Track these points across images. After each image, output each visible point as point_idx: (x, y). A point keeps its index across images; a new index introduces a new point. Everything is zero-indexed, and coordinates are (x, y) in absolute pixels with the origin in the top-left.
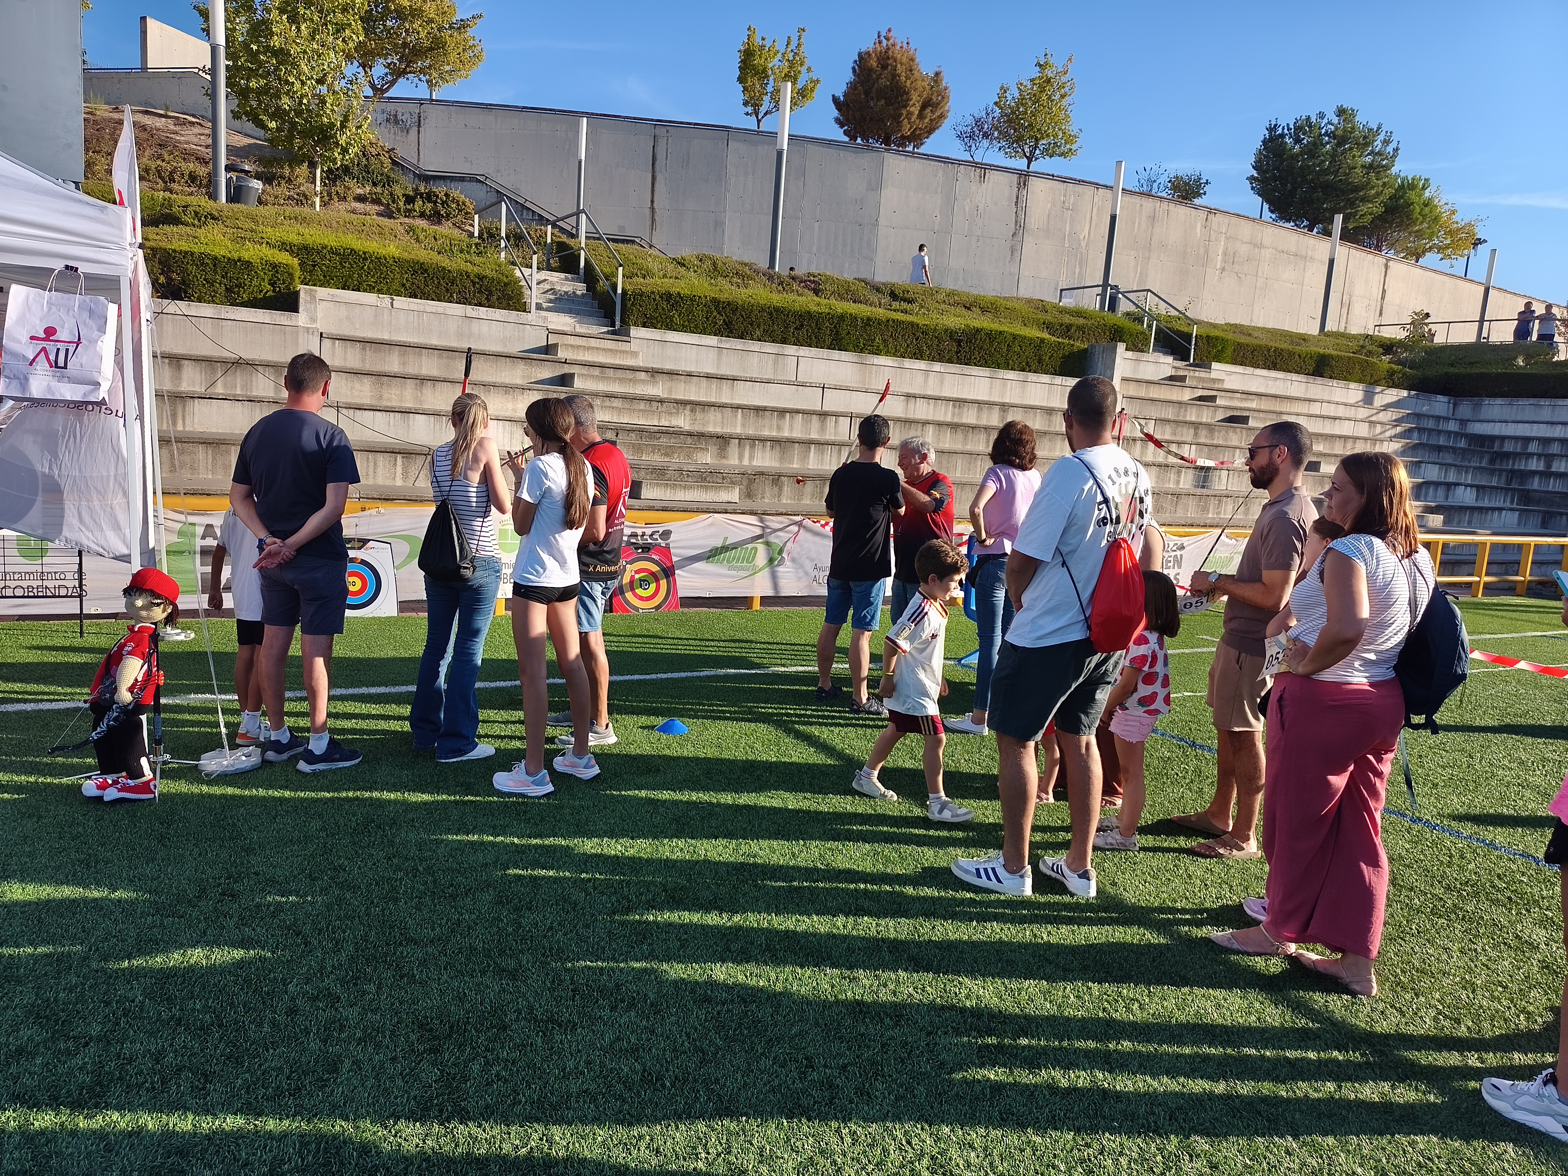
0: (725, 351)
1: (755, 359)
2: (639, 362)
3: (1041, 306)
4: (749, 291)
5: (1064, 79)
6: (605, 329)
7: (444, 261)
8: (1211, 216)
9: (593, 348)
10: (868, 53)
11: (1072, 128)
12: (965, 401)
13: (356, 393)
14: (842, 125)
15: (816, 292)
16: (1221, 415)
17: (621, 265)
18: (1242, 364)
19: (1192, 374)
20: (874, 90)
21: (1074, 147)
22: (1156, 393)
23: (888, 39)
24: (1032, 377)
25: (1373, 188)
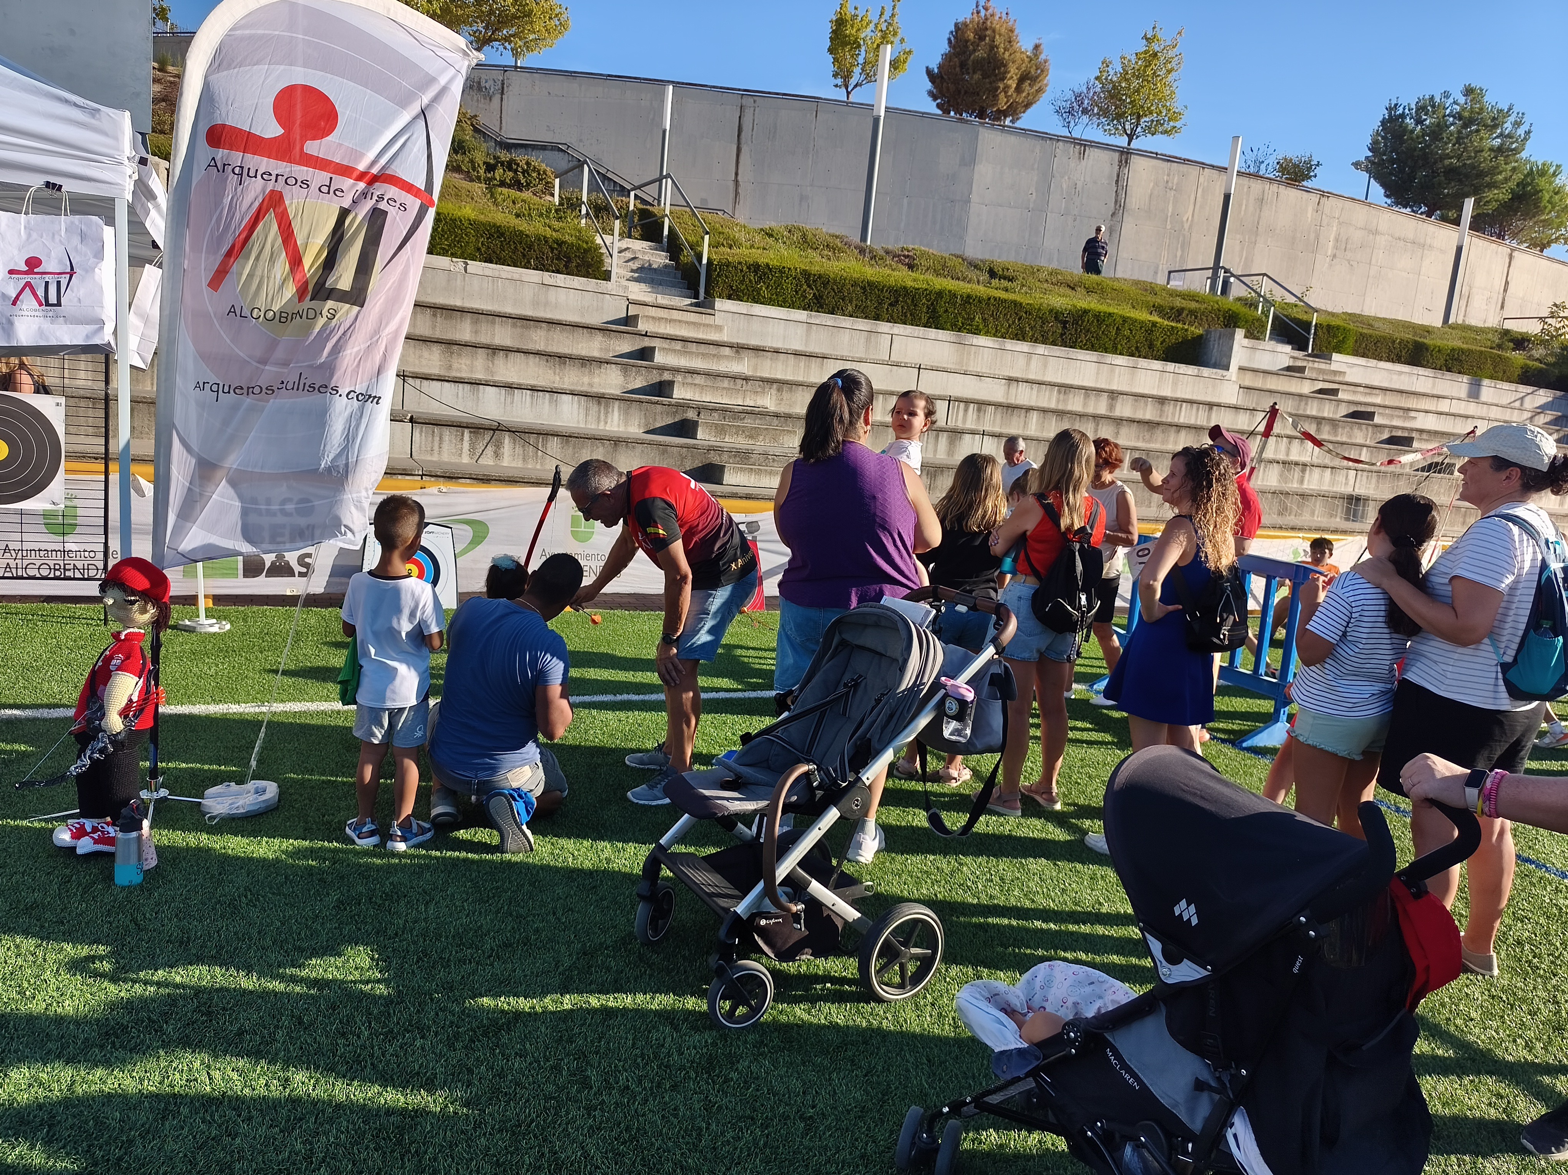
0: (814, 327)
1: (846, 336)
2: (724, 337)
3: (1151, 289)
4: (842, 264)
5: (1171, 54)
6: (688, 301)
7: (523, 225)
8: (1323, 200)
9: (675, 321)
10: (965, 24)
11: (1176, 105)
12: (1071, 387)
13: (424, 362)
14: (935, 98)
15: (911, 267)
16: (1344, 410)
17: (707, 233)
18: (1363, 356)
19: (1310, 365)
20: (970, 63)
21: (1178, 124)
22: (1273, 383)
23: (986, 9)
24: (1143, 363)
25: (1500, 173)
